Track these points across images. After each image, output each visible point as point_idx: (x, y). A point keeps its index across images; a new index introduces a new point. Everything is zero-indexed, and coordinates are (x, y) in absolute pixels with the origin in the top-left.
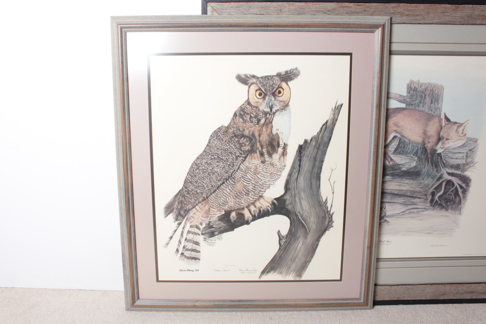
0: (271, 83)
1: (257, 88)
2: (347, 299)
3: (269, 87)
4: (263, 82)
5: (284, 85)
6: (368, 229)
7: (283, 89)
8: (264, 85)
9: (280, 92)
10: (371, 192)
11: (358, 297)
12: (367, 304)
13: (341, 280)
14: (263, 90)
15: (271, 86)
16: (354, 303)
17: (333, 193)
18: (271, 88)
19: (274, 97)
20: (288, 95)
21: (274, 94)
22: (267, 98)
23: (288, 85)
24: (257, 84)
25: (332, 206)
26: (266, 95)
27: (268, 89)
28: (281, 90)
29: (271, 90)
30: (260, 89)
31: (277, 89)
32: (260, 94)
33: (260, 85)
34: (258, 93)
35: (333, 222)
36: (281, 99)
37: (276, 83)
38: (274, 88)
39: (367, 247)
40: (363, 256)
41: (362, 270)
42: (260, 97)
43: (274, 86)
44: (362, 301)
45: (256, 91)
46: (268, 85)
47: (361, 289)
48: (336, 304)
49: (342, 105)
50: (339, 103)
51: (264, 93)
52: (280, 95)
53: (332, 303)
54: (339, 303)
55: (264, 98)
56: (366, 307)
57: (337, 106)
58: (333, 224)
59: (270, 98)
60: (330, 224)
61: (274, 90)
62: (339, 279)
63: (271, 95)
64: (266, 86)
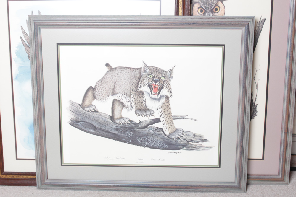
0: (210, 2)
1: (199, 6)
2: (268, 175)
3: (208, 6)
4: (204, 2)
5: (220, 4)
6: (284, 118)
7: (219, 7)
8: (204, 4)
9: (217, 10)
10: (288, 88)
11: (277, 173)
12: (284, 180)
13: (263, 159)
14: (204, 7)
15: (210, 5)
16: (274, 178)
17: (257, 89)
18: (210, 6)
19: (212, 13)
20: (223, 12)
21: (212, 11)
22: (207, 14)
23: (223, 4)
24: (199, 3)
25: (256, 99)
26: (206, 11)
27: (208, 7)
28: (218, 8)
29: (210, 7)
30: (201, 7)
31: (215, 7)
32: (201, 11)
33: (201, 4)
34: (200, 10)
35: (257, 112)
36: (217, 14)
37: (214, 2)
38: (212, 6)
39: (284, 133)
40: (281, 140)
41: (280, 151)
42: (201, 13)
43: (212, 4)
44: (280, 177)
45: (198, 8)
46: (208, 4)
47: (279, 167)
48: (259, 178)
49: (265, 19)
50: (263, 18)
51: (204, 10)
52: (217, 12)
53: (256, 178)
54: (262, 178)
55: (204, 14)
56: (283, 182)
57: (261, 20)
58: (257, 113)
59: (209, 14)
60: (255, 113)
61: (212, 8)
62: (261, 158)
63: (210, 12)
64: (206, 5)
